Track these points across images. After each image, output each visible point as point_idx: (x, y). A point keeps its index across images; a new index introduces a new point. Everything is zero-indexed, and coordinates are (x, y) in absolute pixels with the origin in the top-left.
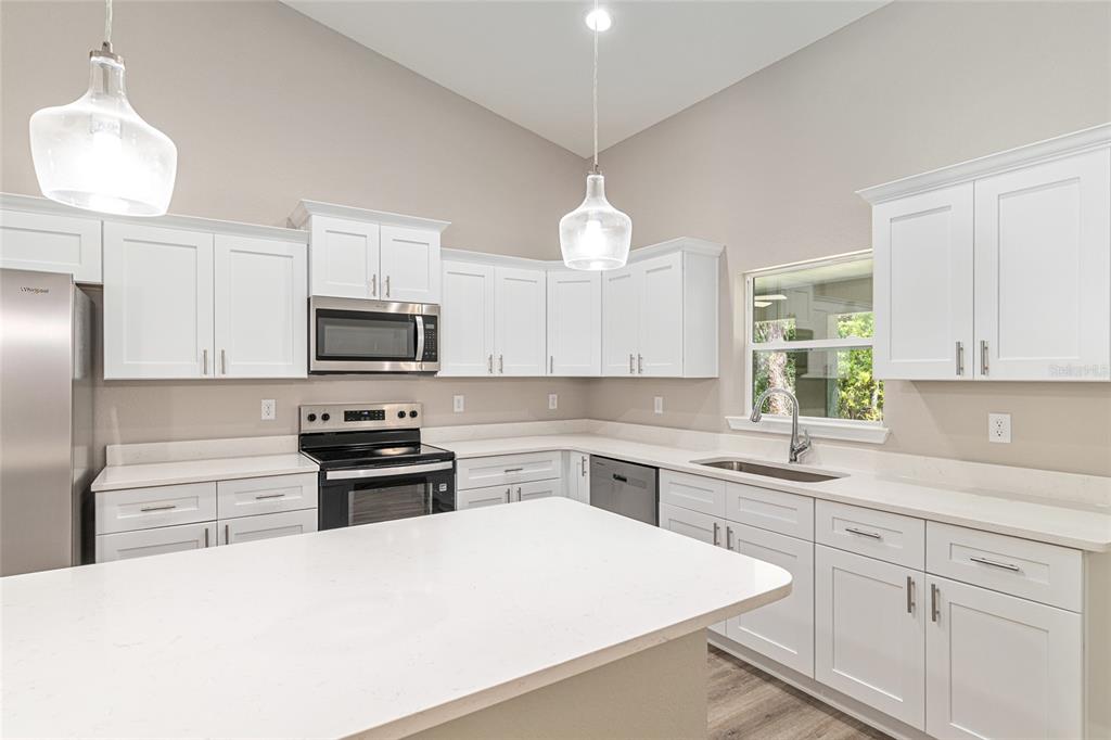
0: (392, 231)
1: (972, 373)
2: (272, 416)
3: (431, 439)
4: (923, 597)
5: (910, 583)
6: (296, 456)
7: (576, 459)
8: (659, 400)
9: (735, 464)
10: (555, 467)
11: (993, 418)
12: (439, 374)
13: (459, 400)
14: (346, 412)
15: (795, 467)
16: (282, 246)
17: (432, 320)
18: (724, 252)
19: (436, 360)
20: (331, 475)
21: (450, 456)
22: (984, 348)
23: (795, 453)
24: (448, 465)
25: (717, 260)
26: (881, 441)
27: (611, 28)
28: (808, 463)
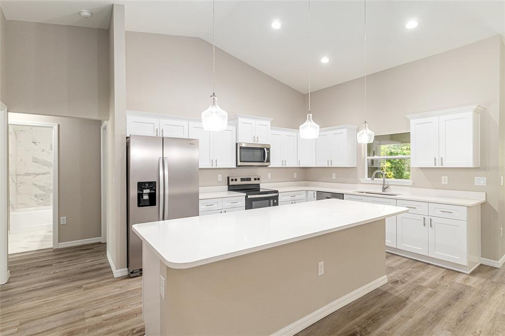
0: (258, 122)
1: (439, 165)
2: (221, 180)
3: (264, 187)
4: (428, 222)
5: (424, 219)
6: (227, 192)
7: (310, 193)
8: (334, 174)
10: (304, 195)
11: (443, 177)
12: (269, 166)
13: (269, 175)
14: (241, 179)
15: (384, 193)
17: (268, 149)
19: (269, 162)
20: (249, 197)
21: (276, 192)
22: (442, 159)
23: (384, 189)
24: (274, 194)
25: (356, 130)
26: (411, 185)
27: (329, 62)
28: (389, 192)
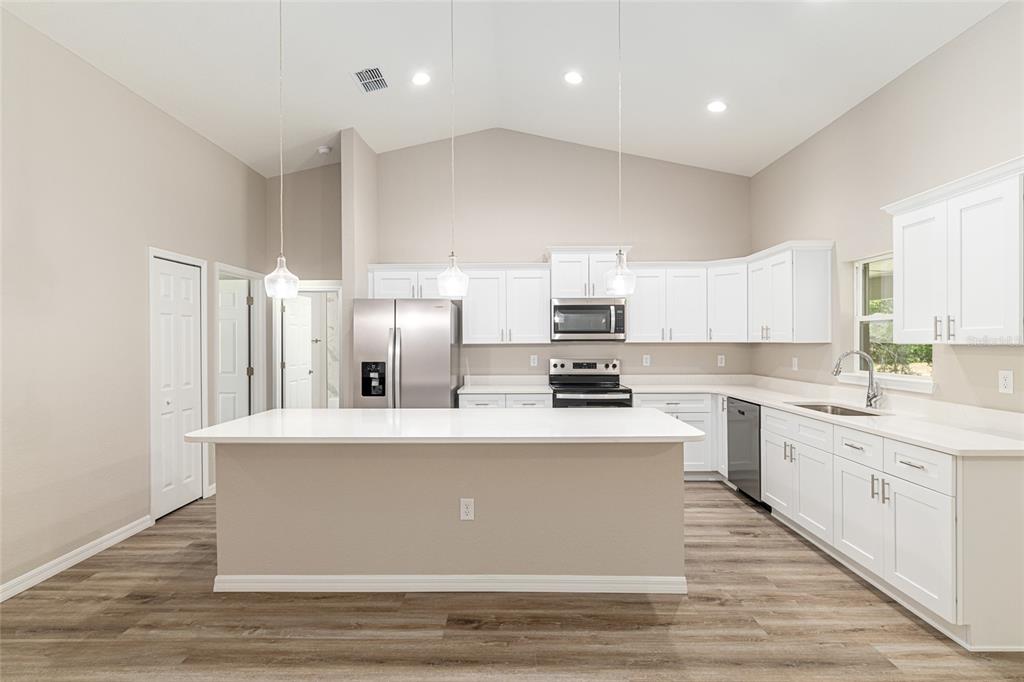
2: (536, 365)
3: (624, 382)
8: (795, 361)
9: (829, 408)
10: (706, 404)
12: (627, 341)
13: (647, 360)
14: (574, 363)
16: (537, 273)
17: (620, 309)
18: (834, 246)
19: (623, 332)
20: (559, 396)
21: (631, 391)
23: (869, 400)
24: (627, 396)
25: (830, 252)
26: (931, 392)
28: (884, 408)
